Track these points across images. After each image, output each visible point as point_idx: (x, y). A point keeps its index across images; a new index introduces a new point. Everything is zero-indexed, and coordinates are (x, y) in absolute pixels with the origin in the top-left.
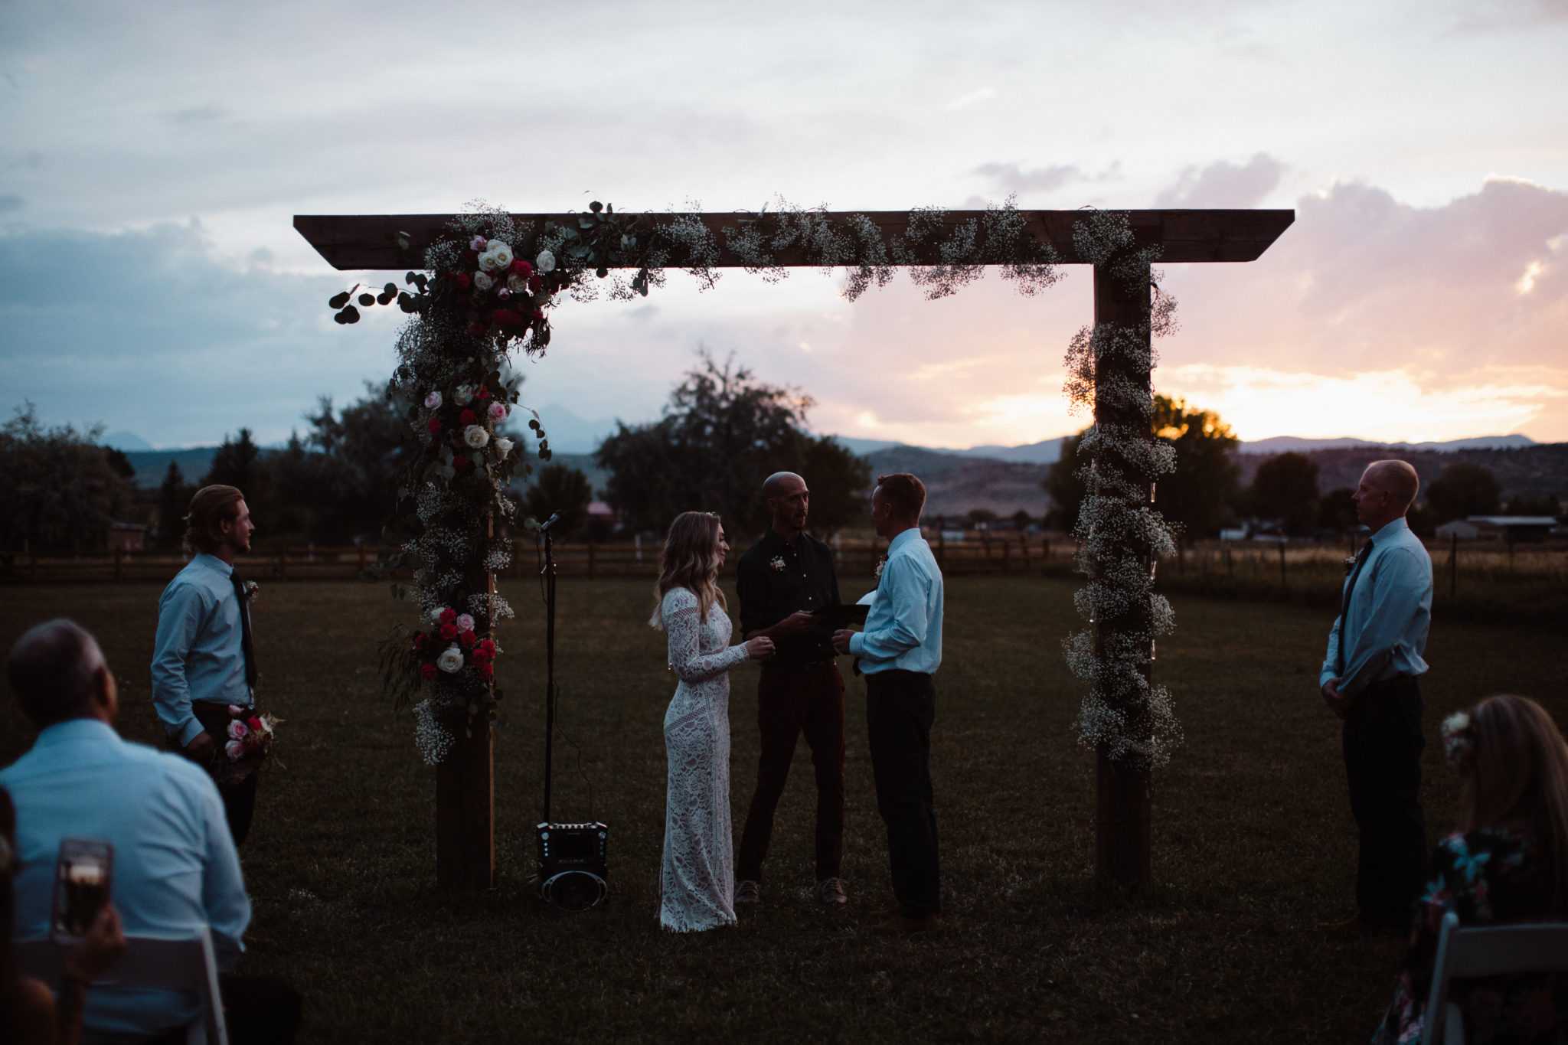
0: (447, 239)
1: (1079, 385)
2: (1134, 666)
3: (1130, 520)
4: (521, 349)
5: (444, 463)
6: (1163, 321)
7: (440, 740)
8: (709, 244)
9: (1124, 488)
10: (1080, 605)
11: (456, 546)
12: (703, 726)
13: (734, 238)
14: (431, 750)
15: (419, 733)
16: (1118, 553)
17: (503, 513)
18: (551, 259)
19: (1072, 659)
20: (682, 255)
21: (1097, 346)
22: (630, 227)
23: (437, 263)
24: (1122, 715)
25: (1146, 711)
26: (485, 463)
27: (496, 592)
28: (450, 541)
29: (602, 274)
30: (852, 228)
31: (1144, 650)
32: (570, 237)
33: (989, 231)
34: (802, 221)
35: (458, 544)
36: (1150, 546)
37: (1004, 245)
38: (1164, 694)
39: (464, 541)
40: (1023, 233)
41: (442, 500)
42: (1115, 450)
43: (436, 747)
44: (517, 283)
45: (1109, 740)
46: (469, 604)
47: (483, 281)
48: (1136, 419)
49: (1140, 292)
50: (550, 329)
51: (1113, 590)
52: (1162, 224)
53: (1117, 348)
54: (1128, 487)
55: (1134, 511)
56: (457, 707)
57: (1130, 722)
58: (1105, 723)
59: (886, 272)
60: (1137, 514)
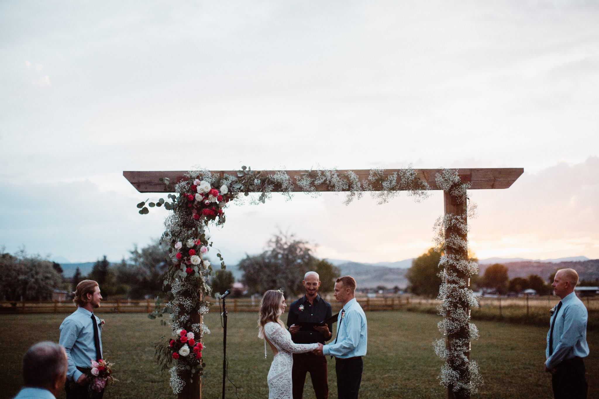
0: (184, 180)
1: (438, 237)
2: (462, 353)
3: (460, 294)
4: (214, 225)
5: (182, 270)
6: (472, 213)
7: (180, 384)
8: (289, 183)
9: (457, 280)
10: (440, 328)
11: (187, 304)
12: (287, 378)
13: (299, 180)
14: (176, 388)
15: (171, 381)
16: (456, 307)
17: (206, 291)
18: (226, 188)
19: (437, 351)
20: (278, 187)
21: (446, 223)
22: (258, 176)
23: (180, 190)
24: (458, 373)
25: (468, 371)
26: (199, 271)
27: (203, 323)
28: (185, 302)
29: (246, 194)
30: (347, 176)
31: (466, 346)
32: (234, 180)
33: (402, 177)
34: (327, 173)
35: (188, 303)
36: (468, 304)
37: (408, 183)
38: (475, 364)
39: (190, 302)
40: (415, 178)
41: (181, 286)
42: (454, 265)
43: (178, 386)
44: (212, 198)
45: (453, 383)
46: (192, 328)
47: (199, 197)
48: (462, 252)
49: (463, 201)
50: (226, 217)
51: (453, 322)
52: (471, 174)
53: (454, 224)
54: (459, 280)
55: (462, 290)
56: (187, 370)
57: (461, 376)
58: (451, 376)
59: (361, 194)
60: (463, 291)
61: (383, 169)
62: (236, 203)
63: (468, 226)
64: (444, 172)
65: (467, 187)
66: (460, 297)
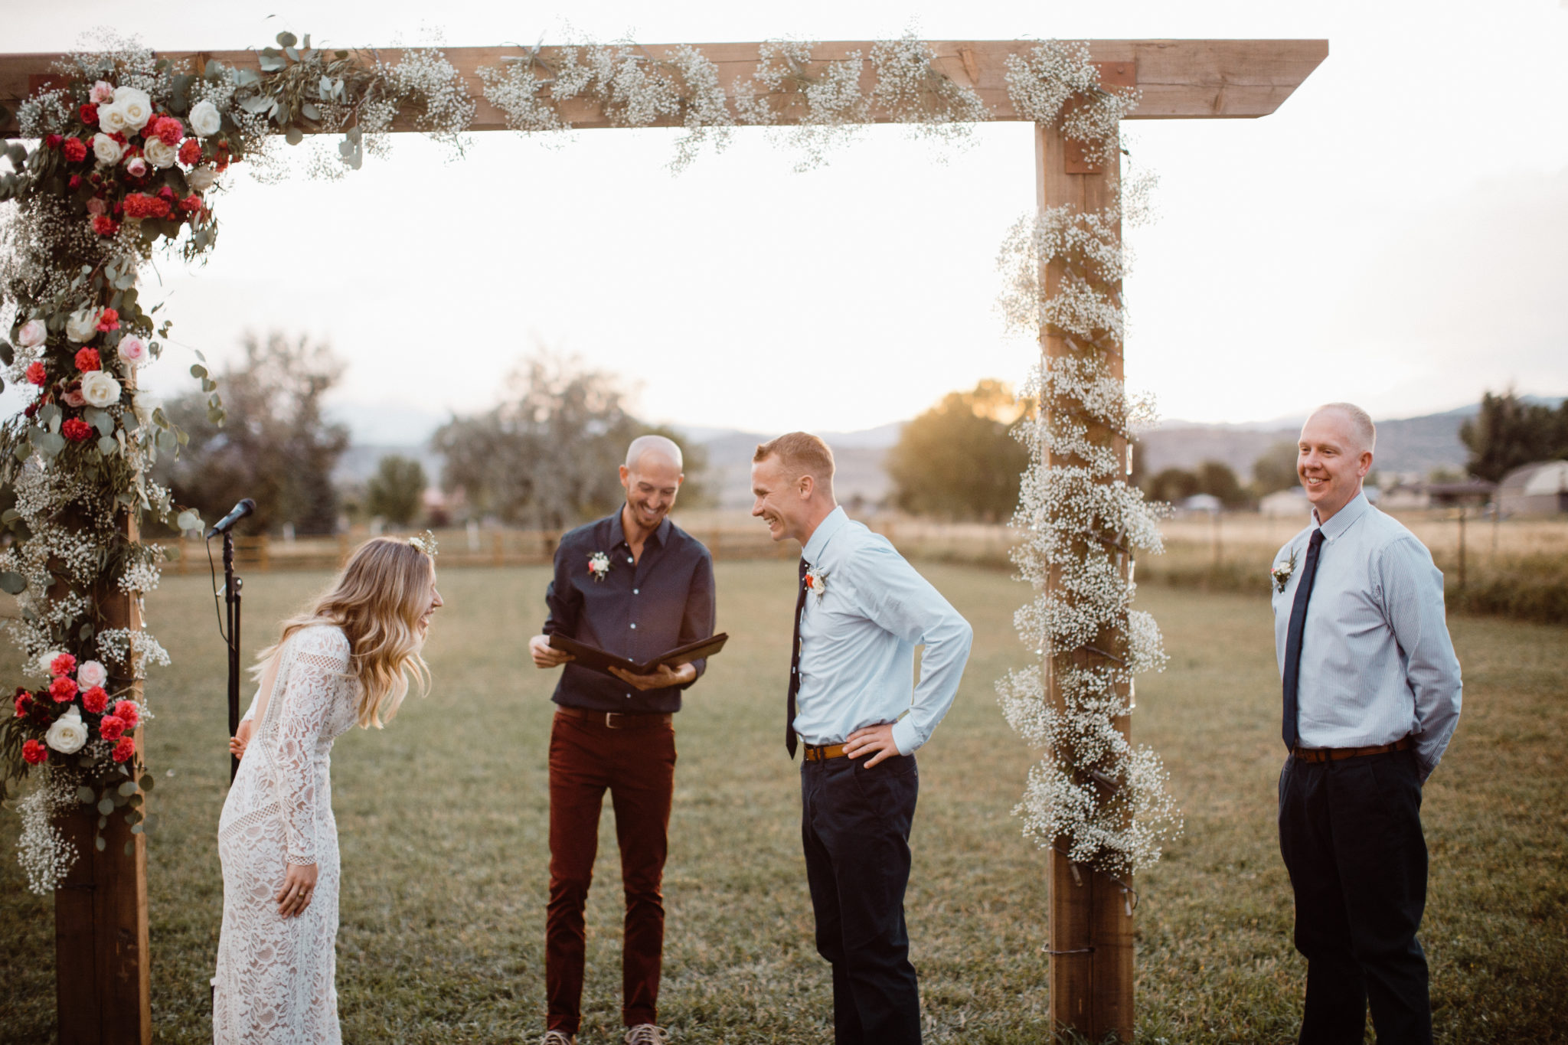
0: (55, 87)
1: (1016, 301)
2: (1106, 720)
3: (1096, 502)
4: (172, 255)
5: (46, 429)
6: (1140, 205)
7: (57, 856)
8: (456, 94)
9: (1087, 453)
10: (1025, 629)
11: (76, 557)
13: (495, 84)
14: (41, 872)
15: (23, 844)
16: (1081, 549)
17: (147, 506)
18: (212, 114)
19: (1013, 713)
20: (412, 112)
21: (1046, 240)
22: (336, 67)
23: (41, 126)
24: (1090, 792)
25: (1125, 786)
26: (116, 429)
27: (144, 625)
28: (68, 550)
29: (294, 141)
30: (674, 66)
31: (1120, 696)
32: (244, 83)
33: (880, 71)
34: (598, 55)
35: (79, 554)
36: (1125, 540)
37: (903, 93)
38: (1151, 761)
39: (89, 550)
40: (931, 73)
41: (51, 488)
42: (1073, 396)
43: (50, 866)
44: (160, 153)
45: (1072, 832)
46: (98, 646)
47: (106, 149)
48: (1104, 349)
49: (1106, 160)
50: (218, 225)
51: (1074, 607)
52: (1137, 59)
53: (1075, 242)
54: (1094, 451)
55: (1104, 487)
56: (81, 804)
57: (1102, 803)
58: (1066, 806)
59: (726, 134)
60: (1108, 492)
61: (810, 39)
62: (253, 169)
63: (1124, 252)
64: (1037, 50)
65: (1122, 105)
66: (1097, 516)
